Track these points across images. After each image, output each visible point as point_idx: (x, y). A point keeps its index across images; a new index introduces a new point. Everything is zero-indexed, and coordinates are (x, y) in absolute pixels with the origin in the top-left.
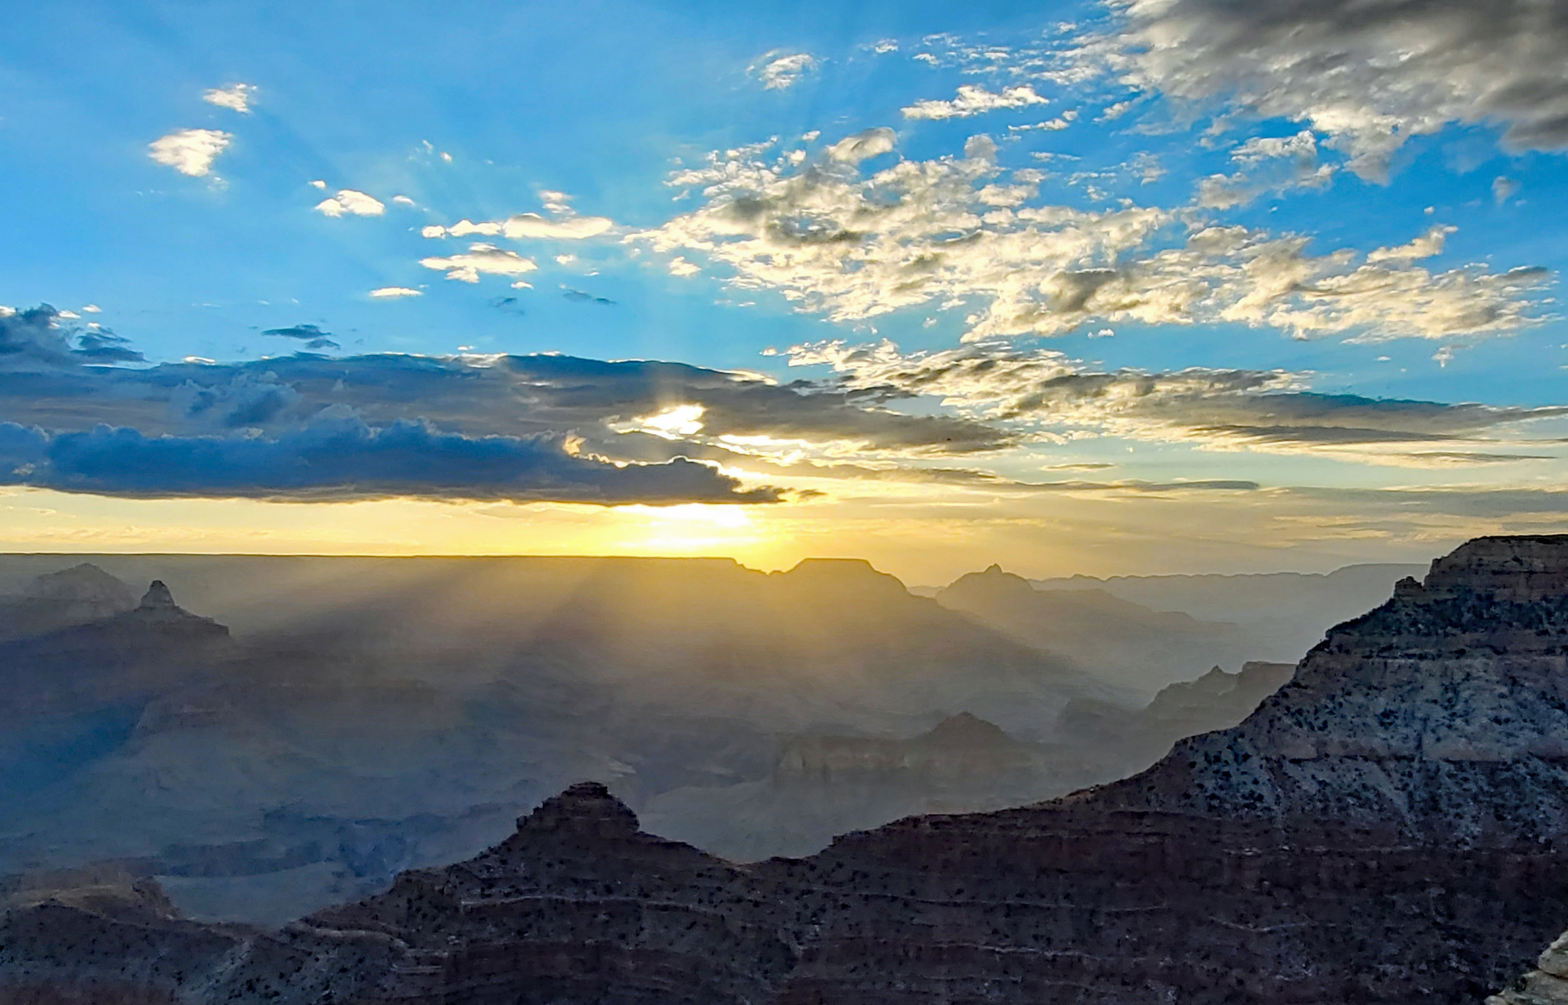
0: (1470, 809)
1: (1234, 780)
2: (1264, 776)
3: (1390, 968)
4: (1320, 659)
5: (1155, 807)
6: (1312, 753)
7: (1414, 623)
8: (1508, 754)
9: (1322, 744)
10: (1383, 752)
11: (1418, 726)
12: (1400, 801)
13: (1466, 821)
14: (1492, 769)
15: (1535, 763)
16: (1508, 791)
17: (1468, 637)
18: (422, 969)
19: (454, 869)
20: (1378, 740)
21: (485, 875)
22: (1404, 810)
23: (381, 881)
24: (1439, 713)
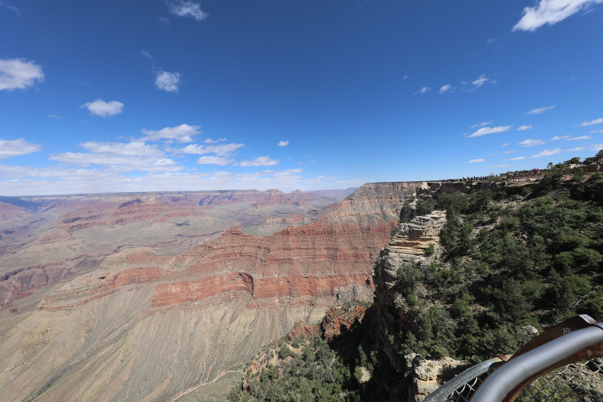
0: (365, 222)
1: (334, 220)
2: (338, 219)
3: (355, 245)
4: (345, 201)
5: (322, 224)
6: (344, 215)
7: (358, 196)
8: (370, 214)
9: (346, 214)
10: (354, 214)
11: (359, 210)
12: (356, 222)
13: (365, 224)
14: (368, 216)
15: (374, 215)
16: (370, 219)
17: (365, 198)
18: (207, 259)
19: (212, 242)
20: (353, 213)
21: (217, 243)
22: (357, 223)
23: (198, 245)
24: (361, 209)
